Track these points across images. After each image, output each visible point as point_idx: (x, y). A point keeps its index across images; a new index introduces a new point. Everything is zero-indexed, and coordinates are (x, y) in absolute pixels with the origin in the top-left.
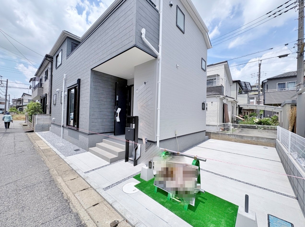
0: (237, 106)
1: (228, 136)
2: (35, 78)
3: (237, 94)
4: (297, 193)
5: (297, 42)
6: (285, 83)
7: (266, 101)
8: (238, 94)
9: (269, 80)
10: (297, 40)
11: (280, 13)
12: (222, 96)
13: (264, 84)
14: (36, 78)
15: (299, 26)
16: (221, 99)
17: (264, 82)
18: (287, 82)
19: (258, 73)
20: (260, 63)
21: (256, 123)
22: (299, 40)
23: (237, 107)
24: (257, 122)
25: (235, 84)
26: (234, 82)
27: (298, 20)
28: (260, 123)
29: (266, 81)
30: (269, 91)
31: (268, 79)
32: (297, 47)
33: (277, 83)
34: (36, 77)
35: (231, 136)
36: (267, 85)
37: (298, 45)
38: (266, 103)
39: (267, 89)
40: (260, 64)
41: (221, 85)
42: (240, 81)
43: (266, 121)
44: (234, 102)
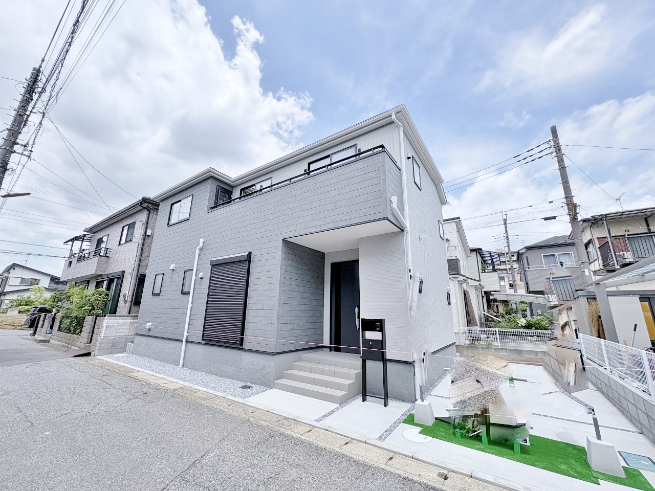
0: (483, 295)
1: (494, 351)
2: (84, 236)
3: (480, 271)
4: (639, 425)
5: (565, 200)
6: (554, 255)
7: (530, 285)
8: (482, 272)
9: (529, 248)
10: (564, 197)
11: (532, 158)
12: (461, 278)
13: (520, 256)
14: (86, 236)
15: (563, 179)
16: (460, 283)
17: (521, 252)
18: (557, 254)
19: (505, 235)
20: (505, 217)
21: (522, 326)
22: (566, 197)
23: (483, 297)
24: (524, 325)
25: (474, 254)
26: (472, 250)
27: (559, 171)
28: (528, 326)
29: (524, 251)
30: (532, 268)
31: (526, 248)
32: (566, 207)
33: (542, 255)
34: (86, 233)
35: (501, 351)
36: (527, 257)
37: (568, 205)
38: (531, 289)
39: (528, 265)
40: (504, 219)
41: (455, 258)
42: (480, 249)
43: (539, 323)
44: (480, 286)
